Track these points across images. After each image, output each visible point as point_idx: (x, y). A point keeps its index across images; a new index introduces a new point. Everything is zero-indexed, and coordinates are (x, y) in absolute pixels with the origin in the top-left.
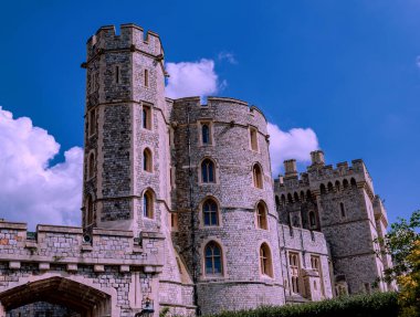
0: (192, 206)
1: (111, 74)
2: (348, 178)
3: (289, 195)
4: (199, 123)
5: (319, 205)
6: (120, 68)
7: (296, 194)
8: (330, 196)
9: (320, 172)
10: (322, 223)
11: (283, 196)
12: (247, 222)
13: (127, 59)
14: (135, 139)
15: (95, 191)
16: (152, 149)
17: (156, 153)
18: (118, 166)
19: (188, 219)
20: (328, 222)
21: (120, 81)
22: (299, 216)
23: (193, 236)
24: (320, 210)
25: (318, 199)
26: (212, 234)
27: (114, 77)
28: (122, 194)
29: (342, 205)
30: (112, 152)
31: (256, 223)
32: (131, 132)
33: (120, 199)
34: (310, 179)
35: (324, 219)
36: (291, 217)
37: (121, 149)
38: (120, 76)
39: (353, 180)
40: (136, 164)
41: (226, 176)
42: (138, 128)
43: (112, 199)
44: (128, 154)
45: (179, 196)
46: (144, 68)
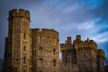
0: (35, 60)
1: (16, 24)
2: (88, 46)
3: (68, 49)
4: (39, 36)
5: (77, 54)
6: (18, 22)
7: (70, 49)
8: (81, 51)
9: (79, 43)
10: (77, 60)
11: (66, 49)
12: (50, 66)
13: (20, 20)
14: (22, 43)
15: (11, 56)
16: (26, 46)
17: (27, 46)
18: (17, 50)
19: (34, 64)
20: (79, 60)
21: (18, 26)
22: (71, 57)
23: (35, 69)
24: (77, 56)
25: (77, 52)
26: (40, 68)
27: (17, 25)
28: (18, 58)
29: (85, 55)
30: (16, 46)
31: (53, 65)
32: (21, 41)
33: (17, 59)
34: (75, 45)
35: (78, 59)
36: (68, 57)
37: (18, 46)
38: (18, 25)
39: (89, 47)
40: (22, 50)
41: (45, 53)
42: (23, 40)
43: (16, 59)
44: (20, 47)
45: (32, 57)
46: (24, 22)
